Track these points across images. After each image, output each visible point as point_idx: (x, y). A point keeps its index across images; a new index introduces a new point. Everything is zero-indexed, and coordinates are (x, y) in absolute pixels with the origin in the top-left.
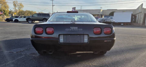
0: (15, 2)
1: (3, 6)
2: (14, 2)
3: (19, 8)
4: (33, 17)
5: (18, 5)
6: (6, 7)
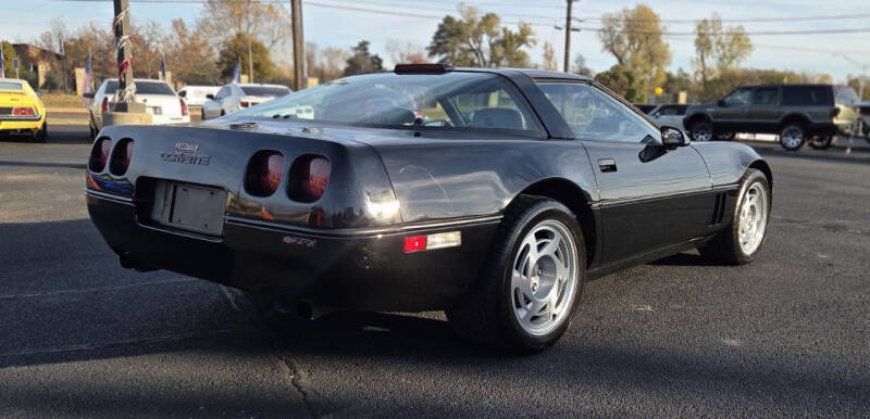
0: (710, 24)
1: (641, 52)
2: (699, 27)
3: (721, 59)
4: (722, 110)
5: (719, 43)
6: (655, 56)
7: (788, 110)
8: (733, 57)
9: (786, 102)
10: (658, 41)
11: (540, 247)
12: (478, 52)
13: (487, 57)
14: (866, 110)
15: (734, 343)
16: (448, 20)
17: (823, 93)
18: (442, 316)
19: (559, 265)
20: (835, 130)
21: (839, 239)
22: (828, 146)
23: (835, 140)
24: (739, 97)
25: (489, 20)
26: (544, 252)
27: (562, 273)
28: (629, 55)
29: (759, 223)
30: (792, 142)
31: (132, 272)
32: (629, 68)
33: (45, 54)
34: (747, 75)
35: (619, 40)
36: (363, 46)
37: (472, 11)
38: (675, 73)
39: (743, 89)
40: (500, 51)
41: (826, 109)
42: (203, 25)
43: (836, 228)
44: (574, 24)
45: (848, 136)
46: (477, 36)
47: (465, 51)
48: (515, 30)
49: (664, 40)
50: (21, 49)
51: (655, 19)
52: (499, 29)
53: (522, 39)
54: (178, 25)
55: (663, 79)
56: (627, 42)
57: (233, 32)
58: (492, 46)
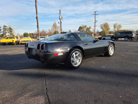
2: (114, 25)
3: (117, 29)
4: (116, 36)
5: (117, 27)
6: (108, 29)
7: (126, 35)
8: (119, 28)
9: (125, 34)
10: (108, 27)
11: (75, 55)
12: (84, 30)
13: (85, 31)
14: (137, 34)
15: (104, 67)
16: (80, 27)
17: (131, 32)
18: (64, 64)
19: (79, 57)
20: (133, 37)
21: (127, 53)
22: (132, 40)
23: (133, 39)
24: (118, 34)
25: (85, 26)
26: (76, 55)
27: (79, 58)
28: (104, 29)
29: (113, 51)
30: (126, 39)
31: (29, 59)
32: (104, 31)
33: (35, 34)
34: (121, 30)
35: (103, 27)
36: (70, 31)
37: (83, 25)
38: (111, 31)
39: (119, 33)
40: (87, 30)
41: (131, 35)
42: (52, 30)
43: (127, 51)
44: (96, 26)
45: (135, 38)
46: (84, 28)
47: (82, 30)
48: (89, 27)
49: (109, 27)
50: (32, 34)
51: (108, 24)
52: (87, 27)
53: (90, 28)
54: (49, 30)
55: (109, 32)
56: (104, 27)
57: (55, 30)
58: (86, 29)
